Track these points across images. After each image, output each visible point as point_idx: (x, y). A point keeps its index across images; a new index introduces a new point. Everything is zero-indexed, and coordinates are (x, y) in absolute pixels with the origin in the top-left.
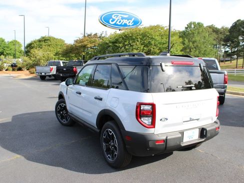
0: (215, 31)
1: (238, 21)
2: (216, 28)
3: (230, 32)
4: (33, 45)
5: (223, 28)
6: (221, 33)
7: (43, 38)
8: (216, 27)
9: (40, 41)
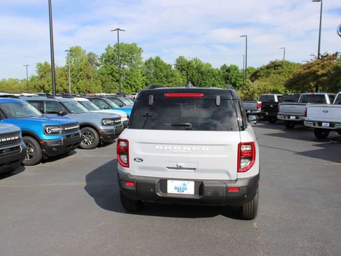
4: (258, 74)
7: (273, 63)
9: (268, 67)
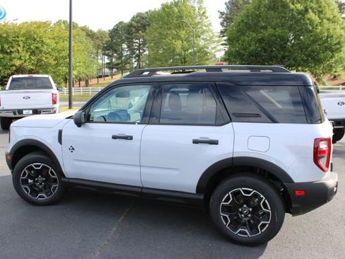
0: (90, 35)
1: (120, 23)
2: (91, 31)
3: (110, 37)
5: (99, 31)
6: (97, 38)
8: (90, 29)
